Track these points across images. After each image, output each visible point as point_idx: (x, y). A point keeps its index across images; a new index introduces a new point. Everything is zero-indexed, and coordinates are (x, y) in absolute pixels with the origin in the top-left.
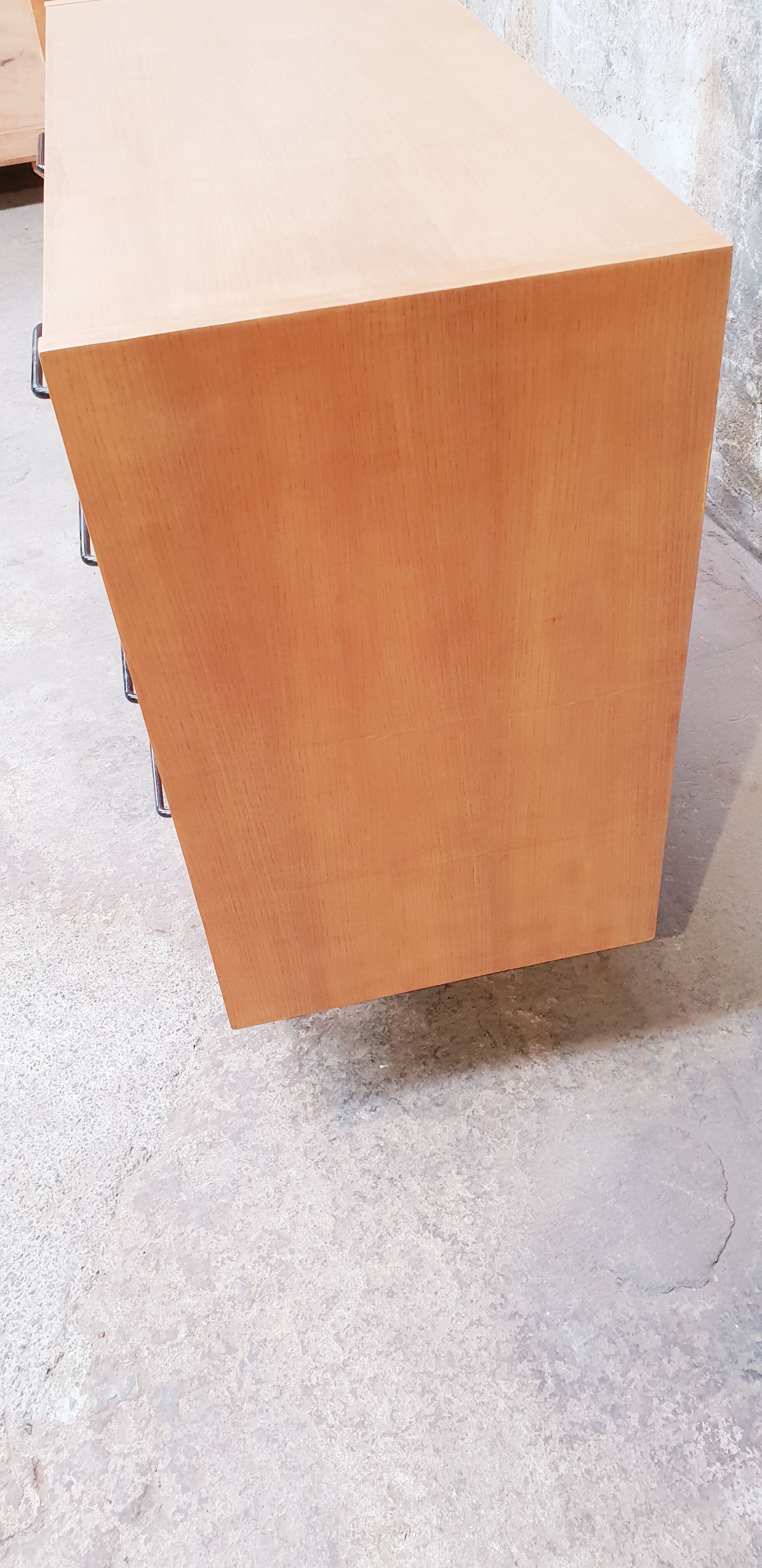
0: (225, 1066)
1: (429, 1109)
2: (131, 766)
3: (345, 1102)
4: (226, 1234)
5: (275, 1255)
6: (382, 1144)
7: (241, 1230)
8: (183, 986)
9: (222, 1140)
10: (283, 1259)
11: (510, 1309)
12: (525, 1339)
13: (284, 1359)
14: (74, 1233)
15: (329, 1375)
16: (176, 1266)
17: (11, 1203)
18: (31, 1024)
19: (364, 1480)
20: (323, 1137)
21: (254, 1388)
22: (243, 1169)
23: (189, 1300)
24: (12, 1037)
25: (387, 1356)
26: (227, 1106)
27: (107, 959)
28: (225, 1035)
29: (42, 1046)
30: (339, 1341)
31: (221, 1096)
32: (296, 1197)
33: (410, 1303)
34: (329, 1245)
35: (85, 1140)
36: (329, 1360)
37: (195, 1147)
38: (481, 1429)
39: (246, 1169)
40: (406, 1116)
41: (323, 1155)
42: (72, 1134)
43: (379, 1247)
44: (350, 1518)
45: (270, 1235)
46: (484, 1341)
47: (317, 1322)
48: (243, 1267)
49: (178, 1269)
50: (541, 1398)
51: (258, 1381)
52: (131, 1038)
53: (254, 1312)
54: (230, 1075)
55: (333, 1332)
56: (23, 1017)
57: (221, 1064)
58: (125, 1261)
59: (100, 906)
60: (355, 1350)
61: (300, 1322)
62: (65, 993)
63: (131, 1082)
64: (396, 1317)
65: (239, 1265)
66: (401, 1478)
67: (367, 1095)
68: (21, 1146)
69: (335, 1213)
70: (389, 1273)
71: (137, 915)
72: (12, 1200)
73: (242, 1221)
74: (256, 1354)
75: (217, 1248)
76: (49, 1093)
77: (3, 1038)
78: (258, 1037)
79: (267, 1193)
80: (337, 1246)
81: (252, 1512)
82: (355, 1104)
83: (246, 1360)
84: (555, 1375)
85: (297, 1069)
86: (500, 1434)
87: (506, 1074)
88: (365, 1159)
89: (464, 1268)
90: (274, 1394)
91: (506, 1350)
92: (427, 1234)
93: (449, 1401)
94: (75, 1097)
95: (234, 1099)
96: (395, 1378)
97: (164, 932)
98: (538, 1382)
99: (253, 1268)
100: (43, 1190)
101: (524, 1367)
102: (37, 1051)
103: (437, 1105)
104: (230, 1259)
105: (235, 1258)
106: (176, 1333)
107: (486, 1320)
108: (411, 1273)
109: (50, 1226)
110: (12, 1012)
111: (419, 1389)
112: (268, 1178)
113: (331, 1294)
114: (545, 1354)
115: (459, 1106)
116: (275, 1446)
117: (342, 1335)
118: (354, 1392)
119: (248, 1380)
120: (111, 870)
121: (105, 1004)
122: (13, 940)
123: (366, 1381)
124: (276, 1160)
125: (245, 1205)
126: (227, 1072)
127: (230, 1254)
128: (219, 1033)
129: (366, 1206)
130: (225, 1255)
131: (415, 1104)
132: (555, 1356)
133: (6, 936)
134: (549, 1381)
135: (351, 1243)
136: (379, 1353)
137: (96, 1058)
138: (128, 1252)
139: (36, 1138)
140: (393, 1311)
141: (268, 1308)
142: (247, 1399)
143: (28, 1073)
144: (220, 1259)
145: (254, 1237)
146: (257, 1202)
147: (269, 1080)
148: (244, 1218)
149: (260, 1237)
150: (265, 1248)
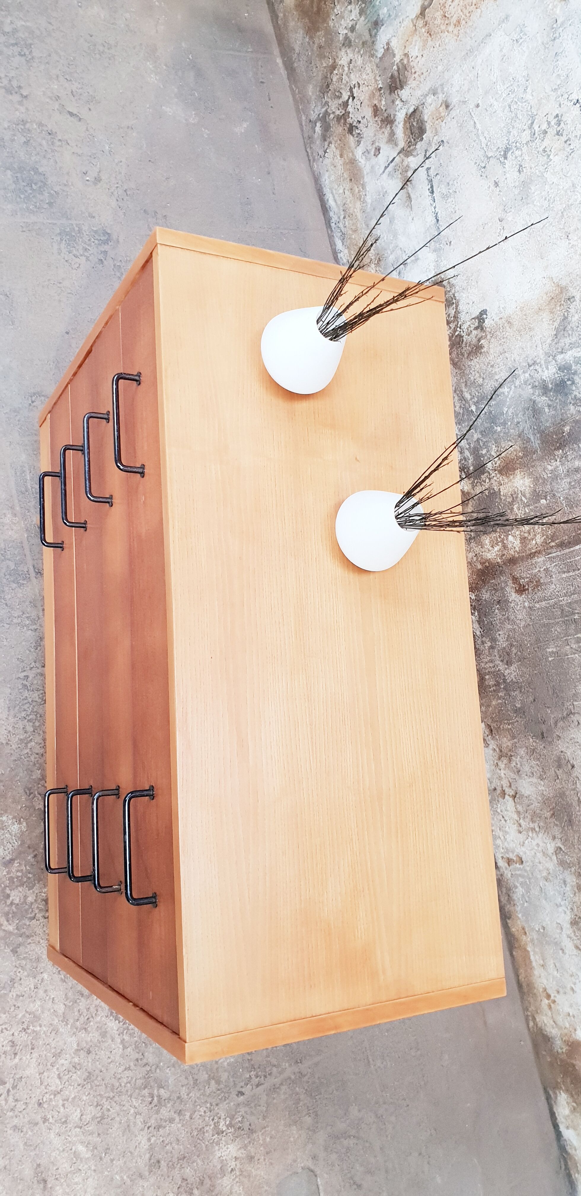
0: (11, 899)
4: (5, 1013)
5: (31, 1027)
7: (14, 1011)
10: (35, 1029)
11: (145, 1061)
12: (149, 1077)
13: (30, 1088)
15: (52, 1097)
19: (64, 1150)
21: (13, 1104)
22: (17, 972)
25: (82, 1087)
26: (11, 928)
28: (12, 875)
30: (59, 1077)
31: (8, 921)
32: (46, 991)
33: (97, 1057)
34: (60, 1022)
36: (53, 1088)
38: (120, 1123)
39: (19, 972)
43: (86, 1025)
44: (55, 1168)
45: (29, 1015)
46: (130, 1078)
47: (49, 1067)
48: (13, 1035)
50: (150, 1107)
51: (17, 1100)
53: (17, 1060)
54: (14, 906)
55: (57, 1073)
57: (8, 896)
60: (67, 1083)
61: (41, 1066)
64: (90, 1064)
65: (11, 1033)
66: (81, 1148)
69: (66, 1003)
70: (89, 1039)
73: (15, 1006)
74: (17, 1086)
78: (32, 879)
79: (30, 988)
80: (65, 1023)
81: (8, 1167)
83: (11, 1089)
84: (159, 1096)
86: (128, 1126)
89: (126, 1038)
90: (24, 1107)
91: (139, 1082)
92: (111, 1018)
93: (109, 1110)
95: (15, 924)
96: (84, 1098)
98: (150, 1099)
99: (19, 1034)
101: (146, 1092)
104: (6, 1029)
105: (9, 1029)
107: (133, 1067)
108: (100, 1040)
111: (95, 1104)
112: (31, 978)
113: (59, 1051)
114: (156, 1085)
116: (22, 1134)
117: (62, 1075)
118: (63, 1105)
119: (11, 1099)
123: (70, 1100)
125: (17, 995)
126: (12, 903)
127: (6, 1026)
128: (8, 873)
129: (82, 999)
130: (3, 1027)
132: (160, 1087)
134: (155, 1098)
135: (72, 1021)
136: (79, 1085)
140: (88, 1062)
141: (24, 1058)
142: (10, 1110)
145: (20, 1016)
146: (23, 993)
147: (37, 911)
148: (15, 1003)
149: (24, 1016)
150: (26, 1023)
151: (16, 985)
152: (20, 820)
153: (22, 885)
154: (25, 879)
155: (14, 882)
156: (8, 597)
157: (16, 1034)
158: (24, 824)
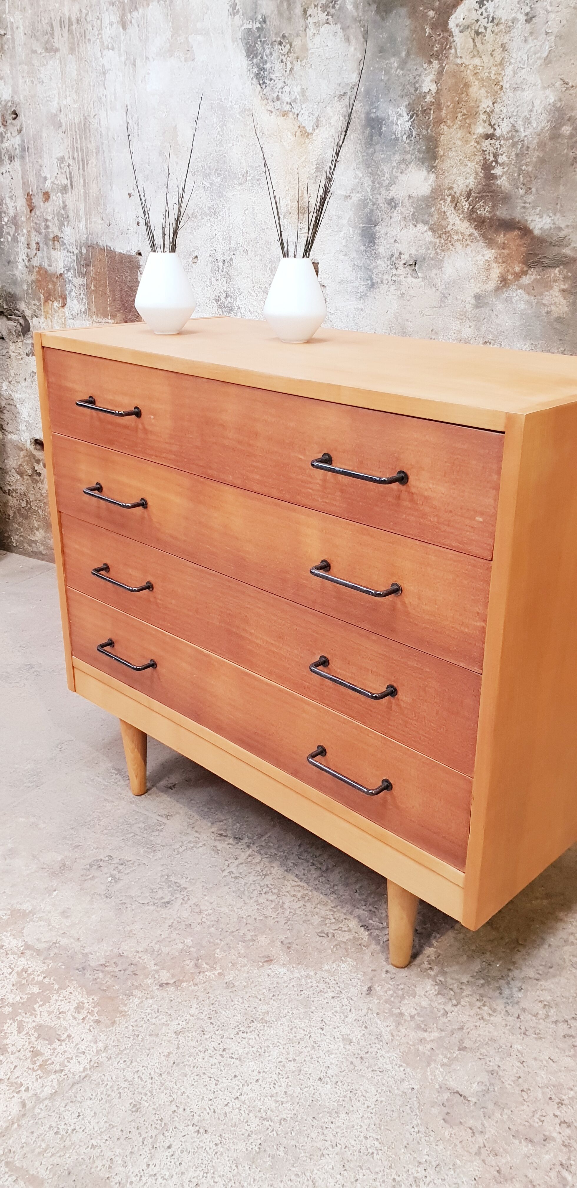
0: (406, 1014)
1: (548, 972)
2: (128, 874)
3: (501, 994)
4: (523, 1105)
5: (564, 1097)
6: (546, 1003)
7: (529, 1096)
8: (322, 985)
9: (455, 1055)
10: (570, 1096)
14: (432, 1166)
16: (517, 1142)
17: (365, 1177)
18: (240, 1060)
20: (510, 1018)
22: (488, 1063)
23: (547, 1157)
24: (235, 1076)
26: (436, 1035)
27: (248, 995)
28: (384, 998)
29: (266, 1070)
31: (426, 1031)
32: (535, 1059)
35: (368, 1107)
37: (441, 1070)
39: (490, 1061)
40: (541, 983)
41: (523, 1028)
42: (355, 1108)
45: (548, 1088)
48: (556, 1116)
49: (520, 1142)
52: (323, 1032)
54: (416, 1017)
56: (229, 1059)
57: (401, 1014)
58: (483, 1161)
59: (205, 966)
62: (243, 1029)
63: (356, 1056)
65: (552, 1115)
67: (508, 983)
68: (327, 1139)
69: (567, 1054)
71: (240, 959)
72: (364, 1175)
73: (522, 1091)
75: (527, 1115)
76: (307, 1095)
77: (229, 1081)
79: (517, 1067)
82: (506, 992)
85: (452, 993)
87: (562, 934)
88: (547, 1016)
94: (329, 1086)
95: (436, 1029)
97: (272, 960)
99: (560, 1111)
100: (378, 1154)
102: (266, 1076)
103: (551, 967)
104: (543, 1116)
105: (544, 1114)
106: (564, 1179)
109: (410, 1173)
110: (216, 1061)
112: (508, 1059)
115: (561, 962)
120: (189, 941)
121: (280, 1023)
122: (160, 1017)
124: (501, 1047)
125: (513, 1081)
126: (412, 1017)
128: (379, 998)
130: (537, 1116)
131: (539, 974)
133: (151, 1018)
137: (314, 1056)
138: (478, 1153)
139: (332, 1126)
143: (275, 1091)
144: (537, 1120)
145: (540, 1096)
146: (518, 1075)
147: (443, 1007)
148: (522, 1088)
149: (543, 1093)
150: (553, 1097)
151: (500, 1073)
152: (342, 960)
153: (403, 998)
154: (400, 993)
155: (393, 1002)
156: (159, 841)
157: (557, 1113)
158: (348, 959)
